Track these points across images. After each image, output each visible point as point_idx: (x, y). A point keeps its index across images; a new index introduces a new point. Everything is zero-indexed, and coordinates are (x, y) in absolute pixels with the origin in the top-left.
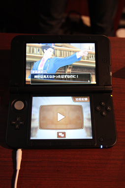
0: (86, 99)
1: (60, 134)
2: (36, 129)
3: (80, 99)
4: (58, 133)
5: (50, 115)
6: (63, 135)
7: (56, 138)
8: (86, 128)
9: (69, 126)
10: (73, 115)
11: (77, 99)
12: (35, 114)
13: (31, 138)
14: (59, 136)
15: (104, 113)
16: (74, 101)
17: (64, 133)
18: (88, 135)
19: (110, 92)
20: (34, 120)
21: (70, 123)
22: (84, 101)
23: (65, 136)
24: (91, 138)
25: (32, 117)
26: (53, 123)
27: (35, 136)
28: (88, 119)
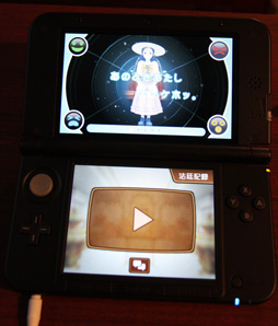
0: (205, 176)
1: (137, 264)
2: (79, 246)
3: (189, 176)
4: (132, 260)
5: (113, 214)
6: (143, 267)
7: (125, 272)
8: (202, 251)
9: (159, 244)
10: (170, 216)
11: (182, 176)
12: (80, 207)
13: (66, 270)
14: (132, 269)
15: (247, 216)
16: (176, 179)
17: (146, 261)
18: (205, 270)
19: (265, 161)
20: (76, 223)
21: (162, 235)
22: (200, 182)
23: (147, 270)
24: (213, 277)
25: (72, 217)
26: (119, 233)
27: (75, 264)
28: (207, 228)
